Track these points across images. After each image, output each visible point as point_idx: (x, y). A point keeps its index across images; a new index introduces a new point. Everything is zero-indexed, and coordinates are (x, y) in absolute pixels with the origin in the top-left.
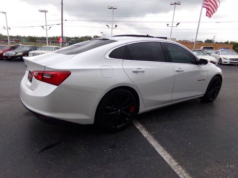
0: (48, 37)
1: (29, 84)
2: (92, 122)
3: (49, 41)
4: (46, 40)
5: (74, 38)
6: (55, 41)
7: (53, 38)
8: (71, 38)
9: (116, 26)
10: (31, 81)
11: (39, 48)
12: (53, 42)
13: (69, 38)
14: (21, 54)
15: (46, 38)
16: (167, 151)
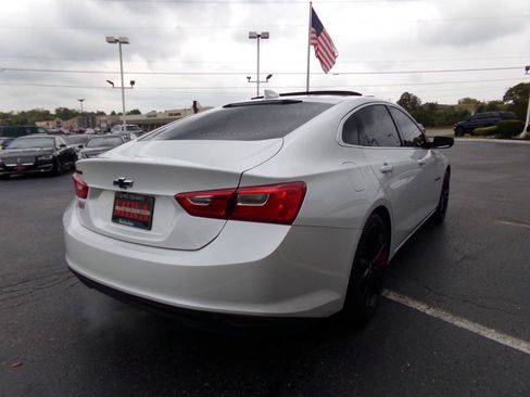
9: (132, 83)
16: (508, 334)
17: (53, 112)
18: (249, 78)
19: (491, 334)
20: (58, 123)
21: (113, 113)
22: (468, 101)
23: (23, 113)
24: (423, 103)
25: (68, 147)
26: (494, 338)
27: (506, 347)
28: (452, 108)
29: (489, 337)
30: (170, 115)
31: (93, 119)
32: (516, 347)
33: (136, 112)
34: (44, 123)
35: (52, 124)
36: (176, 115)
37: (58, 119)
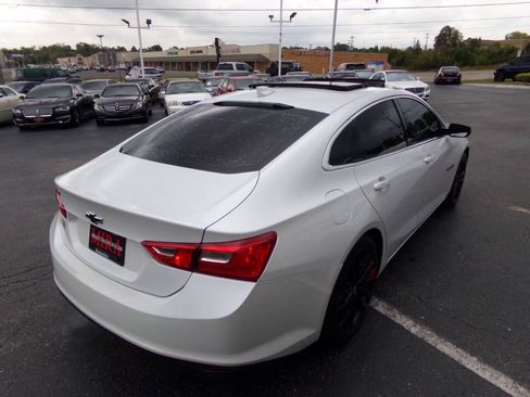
9: (149, 22)
16: (489, 364)
17: (74, 48)
18: (271, 17)
19: (471, 363)
20: (80, 59)
21: (134, 49)
22: (517, 35)
23: (44, 48)
24: (465, 38)
25: (85, 95)
26: (474, 369)
27: (484, 380)
28: (497, 44)
29: (469, 367)
30: (192, 52)
31: (114, 56)
32: (494, 382)
33: (157, 48)
34: (66, 59)
35: (74, 61)
36: (198, 52)
37: (79, 55)
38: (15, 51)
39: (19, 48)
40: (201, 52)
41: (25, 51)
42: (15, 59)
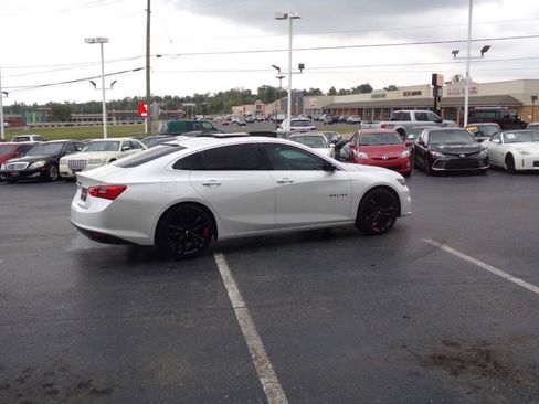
0: (107, 101)
1: (83, 203)
2: (152, 242)
3: (109, 115)
4: (101, 112)
5: (193, 100)
6: (128, 112)
7: (124, 104)
8: (182, 100)
9: (301, 67)
10: (85, 200)
11: (83, 146)
12: (123, 117)
13: (176, 99)
14: (41, 164)
15: (100, 103)
17: (255, 92)
18: (455, 53)
20: (259, 107)
30: (405, 94)
31: (301, 101)
33: (366, 89)
34: (241, 108)
35: (250, 109)
36: (415, 93)
37: (259, 102)
38: (188, 99)
39: (192, 96)
40: (419, 93)
41: (199, 99)
42: (185, 109)
